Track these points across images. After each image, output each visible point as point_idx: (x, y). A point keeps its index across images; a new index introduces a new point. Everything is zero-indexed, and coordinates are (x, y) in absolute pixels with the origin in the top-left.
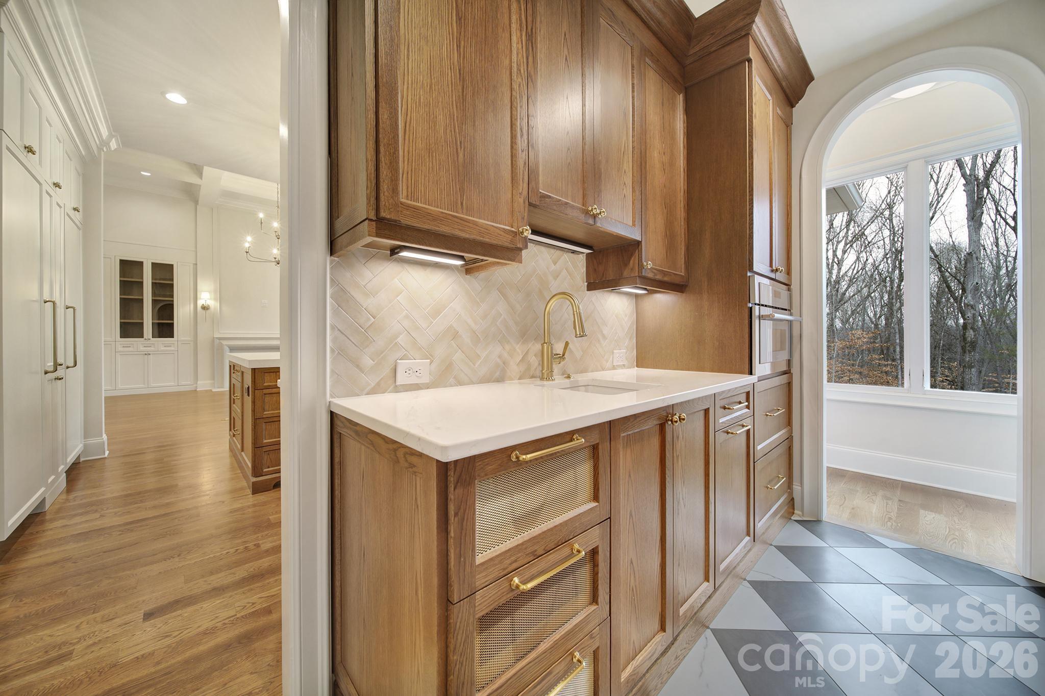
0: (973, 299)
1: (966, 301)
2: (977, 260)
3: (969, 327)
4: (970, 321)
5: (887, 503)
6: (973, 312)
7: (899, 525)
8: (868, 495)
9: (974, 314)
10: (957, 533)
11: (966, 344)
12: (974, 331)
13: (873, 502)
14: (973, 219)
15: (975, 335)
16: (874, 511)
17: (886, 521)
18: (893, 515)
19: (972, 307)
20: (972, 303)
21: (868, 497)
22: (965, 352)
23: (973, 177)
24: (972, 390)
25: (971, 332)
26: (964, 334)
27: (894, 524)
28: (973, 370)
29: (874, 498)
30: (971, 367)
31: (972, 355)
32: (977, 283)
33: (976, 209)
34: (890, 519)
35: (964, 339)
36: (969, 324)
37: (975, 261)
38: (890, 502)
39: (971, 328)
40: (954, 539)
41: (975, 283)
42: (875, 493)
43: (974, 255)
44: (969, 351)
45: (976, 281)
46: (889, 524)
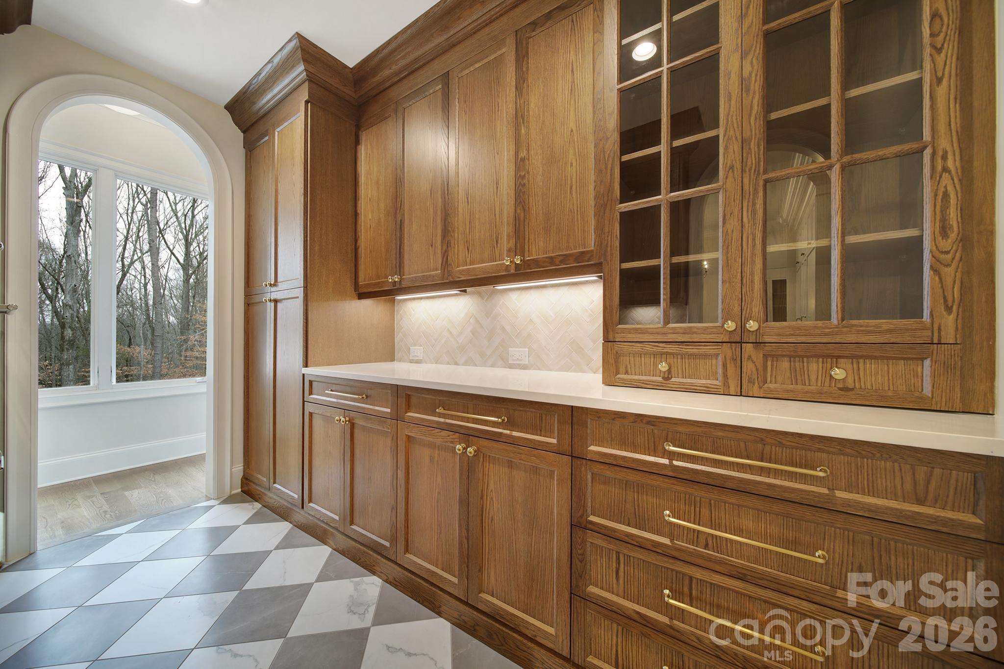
0: (71, 299)
1: (64, 301)
2: (76, 263)
3: (67, 326)
4: (68, 321)
5: (91, 501)
6: (71, 312)
7: (117, 512)
8: (68, 503)
9: (72, 314)
10: (162, 495)
11: (64, 342)
12: (72, 330)
13: (79, 506)
14: (72, 224)
15: (73, 334)
16: (85, 513)
17: (103, 516)
18: (106, 507)
19: (70, 307)
20: (70, 303)
21: (69, 505)
22: (63, 350)
23: (72, 184)
24: (70, 385)
25: (70, 331)
26: (63, 333)
27: (112, 514)
28: (71, 367)
29: (76, 502)
30: (68, 364)
31: (70, 353)
32: (75, 286)
33: (76, 216)
34: (105, 512)
35: (63, 338)
36: (68, 323)
37: (74, 264)
38: (94, 499)
39: (70, 327)
40: (163, 500)
41: (73, 285)
42: (73, 498)
43: (73, 259)
44: (67, 349)
45: (74, 283)
46: (108, 516)
